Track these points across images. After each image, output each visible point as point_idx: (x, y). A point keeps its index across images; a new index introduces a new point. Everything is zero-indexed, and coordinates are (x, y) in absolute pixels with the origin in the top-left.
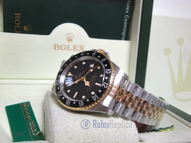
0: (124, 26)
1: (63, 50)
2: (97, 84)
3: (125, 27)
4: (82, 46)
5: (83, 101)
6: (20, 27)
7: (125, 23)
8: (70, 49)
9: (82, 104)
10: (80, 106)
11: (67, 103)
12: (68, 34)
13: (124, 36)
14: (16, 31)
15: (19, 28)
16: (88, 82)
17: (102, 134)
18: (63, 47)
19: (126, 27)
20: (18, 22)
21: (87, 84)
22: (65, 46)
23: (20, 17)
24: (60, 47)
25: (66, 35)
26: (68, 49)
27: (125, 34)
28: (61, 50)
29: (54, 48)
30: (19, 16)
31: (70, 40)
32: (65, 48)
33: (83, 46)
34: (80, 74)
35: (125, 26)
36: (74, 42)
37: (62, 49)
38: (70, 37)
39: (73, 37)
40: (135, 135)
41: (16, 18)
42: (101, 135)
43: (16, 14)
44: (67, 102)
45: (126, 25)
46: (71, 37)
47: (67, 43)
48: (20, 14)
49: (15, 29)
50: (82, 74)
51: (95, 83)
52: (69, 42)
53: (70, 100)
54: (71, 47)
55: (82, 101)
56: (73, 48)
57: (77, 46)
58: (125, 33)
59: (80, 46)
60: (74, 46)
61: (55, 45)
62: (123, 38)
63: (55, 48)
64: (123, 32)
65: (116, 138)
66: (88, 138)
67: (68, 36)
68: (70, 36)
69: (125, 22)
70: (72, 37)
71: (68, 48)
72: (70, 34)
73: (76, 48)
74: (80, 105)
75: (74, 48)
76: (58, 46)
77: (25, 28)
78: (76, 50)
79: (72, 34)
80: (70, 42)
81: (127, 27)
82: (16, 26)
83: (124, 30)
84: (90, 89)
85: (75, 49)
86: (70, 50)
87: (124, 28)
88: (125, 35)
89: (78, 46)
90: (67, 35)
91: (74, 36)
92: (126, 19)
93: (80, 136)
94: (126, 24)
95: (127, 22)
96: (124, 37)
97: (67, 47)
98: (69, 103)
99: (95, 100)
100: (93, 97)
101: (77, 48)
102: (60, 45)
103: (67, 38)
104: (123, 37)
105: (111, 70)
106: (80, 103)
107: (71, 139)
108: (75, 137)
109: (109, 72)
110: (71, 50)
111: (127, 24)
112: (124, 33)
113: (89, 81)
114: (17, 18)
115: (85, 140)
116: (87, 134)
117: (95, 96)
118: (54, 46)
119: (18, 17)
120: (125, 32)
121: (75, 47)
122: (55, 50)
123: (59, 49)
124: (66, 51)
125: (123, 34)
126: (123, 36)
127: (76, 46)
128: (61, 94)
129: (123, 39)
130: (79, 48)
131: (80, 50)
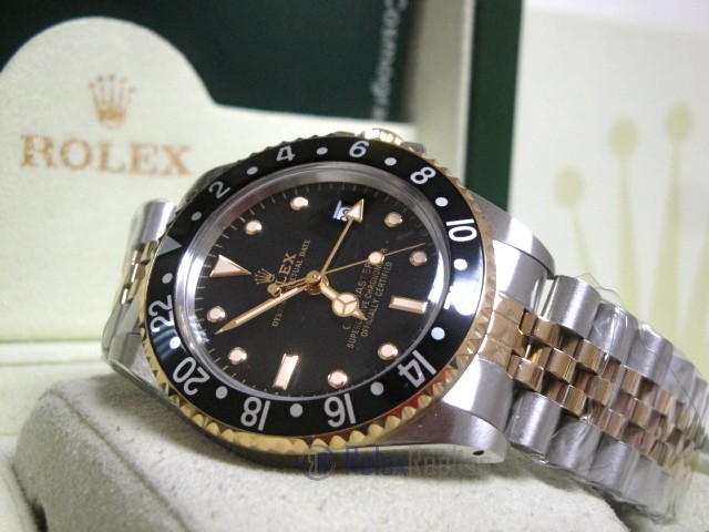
0: (384, 53)
1: (74, 168)
2: (399, 303)
3: (386, 57)
4: (176, 151)
5: (347, 397)
7: (390, 32)
8: (113, 163)
9: (345, 409)
10: (331, 423)
11: (249, 418)
12: (100, 79)
13: (385, 102)
16: (347, 297)
18: (76, 155)
19: (390, 54)
21: (345, 305)
22: (85, 145)
24: (55, 153)
25: (92, 86)
26: (104, 167)
27: (386, 93)
28: (63, 171)
29: (21, 157)
31: (110, 113)
32: (88, 159)
33: (185, 149)
34: (290, 259)
35: (389, 50)
36: (134, 128)
37: (67, 163)
38: (112, 100)
39: (126, 96)
44: (248, 411)
45: (391, 44)
46: (117, 98)
47: (94, 132)
50: (298, 258)
51: (389, 300)
52: (110, 128)
53: (263, 401)
54: (120, 155)
55: (342, 397)
56: (128, 160)
57: (150, 151)
59: (168, 149)
60: (136, 148)
61: (28, 140)
63: (28, 159)
64: (377, 78)
67: (102, 90)
68: (112, 91)
69: (389, 27)
70: (121, 97)
71: (105, 156)
72: (112, 78)
73: (146, 159)
74: (337, 419)
75: (135, 162)
76: (49, 144)
78: (144, 173)
79: (124, 80)
80: (112, 123)
83: (385, 72)
84: (365, 333)
85: (143, 166)
86: (114, 171)
88: (389, 98)
90: (97, 83)
91: (132, 90)
92: (394, 13)
94: (390, 39)
95: (397, 28)
97: (97, 154)
98: (259, 415)
99: (417, 383)
100: (404, 371)
101: (153, 159)
102: (58, 140)
103: (96, 101)
104: (377, 108)
105: (475, 225)
106: (334, 406)
109: (469, 233)
110: (122, 169)
112: (383, 87)
113: (352, 292)
117: (413, 363)
118: (22, 143)
120: (390, 81)
121: (143, 152)
122: (27, 167)
123: (50, 163)
124: (92, 172)
125: (378, 91)
126: (379, 100)
127: (145, 146)
128: (200, 370)
130: (163, 160)
131: (167, 173)
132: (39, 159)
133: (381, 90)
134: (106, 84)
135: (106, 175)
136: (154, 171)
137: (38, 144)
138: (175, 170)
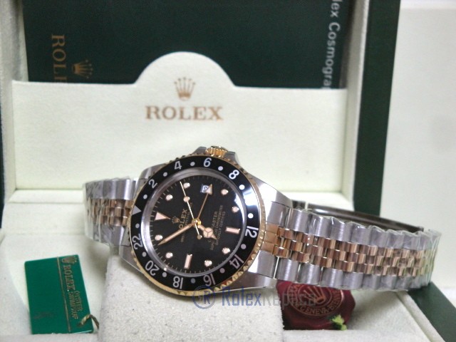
0: (329, 52)
1: (169, 119)
3: (330, 55)
4: (215, 109)
6: (64, 66)
7: (331, 43)
8: (186, 115)
12: (179, 80)
13: (330, 77)
14: (57, 75)
15: (63, 69)
17: (200, 327)
18: (169, 113)
19: (332, 53)
20: (59, 55)
22: (173, 109)
23: (63, 45)
24: (160, 113)
25: (176, 83)
26: (182, 117)
27: (331, 72)
28: (163, 120)
29: (145, 115)
30: (61, 41)
31: (184, 94)
32: (174, 115)
33: (219, 108)
36: (195, 100)
37: (165, 116)
38: (185, 88)
39: (191, 86)
40: (275, 334)
41: (54, 45)
42: (199, 329)
43: (54, 37)
45: (333, 49)
46: (187, 87)
47: (177, 103)
48: (62, 37)
49: (55, 72)
52: (184, 100)
54: (189, 112)
56: (192, 114)
57: (202, 109)
58: (331, 69)
60: (196, 109)
61: (149, 108)
62: (327, 83)
63: (149, 116)
64: (326, 66)
65: (230, 338)
66: (171, 333)
67: (180, 85)
68: (185, 84)
69: (331, 40)
70: (189, 86)
71: (182, 113)
72: (185, 79)
73: (201, 113)
75: (196, 114)
76: (157, 109)
77: (78, 69)
78: (200, 119)
79: (190, 80)
80: (185, 98)
81: (336, 53)
82: (55, 66)
83: (330, 63)
85: (199, 116)
86: (186, 119)
87: (329, 57)
88: (333, 75)
89: (205, 109)
90: (178, 82)
91: (194, 84)
92: (334, 33)
93: (154, 329)
94: (332, 46)
95: (336, 40)
96: (328, 79)
97: (178, 112)
101: (204, 113)
103: (177, 89)
104: (326, 81)
107: (135, 334)
108: (144, 331)
110: (189, 118)
111: (336, 47)
112: (329, 70)
114: (58, 47)
115: (163, 336)
116: (170, 326)
118: (146, 110)
119: (58, 43)
120: (333, 67)
121: (199, 110)
122: (148, 120)
123: (158, 117)
124: (176, 120)
125: (326, 72)
126: (327, 76)
127: (200, 108)
129: (325, 84)
130: (209, 113)
131: (211, 118)
132: (153, 115)
133: (328, 71)
134: (182, 82)
135: (183, 121)
136: (204, 119)
137: (153, 110)
138: (215, 118)
